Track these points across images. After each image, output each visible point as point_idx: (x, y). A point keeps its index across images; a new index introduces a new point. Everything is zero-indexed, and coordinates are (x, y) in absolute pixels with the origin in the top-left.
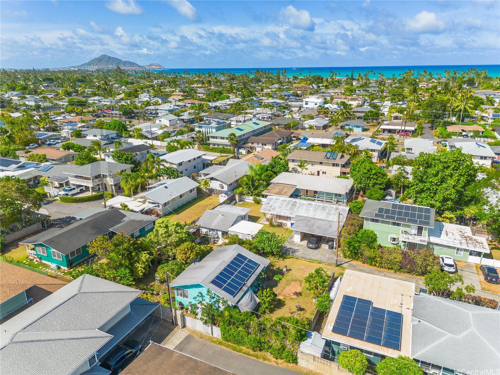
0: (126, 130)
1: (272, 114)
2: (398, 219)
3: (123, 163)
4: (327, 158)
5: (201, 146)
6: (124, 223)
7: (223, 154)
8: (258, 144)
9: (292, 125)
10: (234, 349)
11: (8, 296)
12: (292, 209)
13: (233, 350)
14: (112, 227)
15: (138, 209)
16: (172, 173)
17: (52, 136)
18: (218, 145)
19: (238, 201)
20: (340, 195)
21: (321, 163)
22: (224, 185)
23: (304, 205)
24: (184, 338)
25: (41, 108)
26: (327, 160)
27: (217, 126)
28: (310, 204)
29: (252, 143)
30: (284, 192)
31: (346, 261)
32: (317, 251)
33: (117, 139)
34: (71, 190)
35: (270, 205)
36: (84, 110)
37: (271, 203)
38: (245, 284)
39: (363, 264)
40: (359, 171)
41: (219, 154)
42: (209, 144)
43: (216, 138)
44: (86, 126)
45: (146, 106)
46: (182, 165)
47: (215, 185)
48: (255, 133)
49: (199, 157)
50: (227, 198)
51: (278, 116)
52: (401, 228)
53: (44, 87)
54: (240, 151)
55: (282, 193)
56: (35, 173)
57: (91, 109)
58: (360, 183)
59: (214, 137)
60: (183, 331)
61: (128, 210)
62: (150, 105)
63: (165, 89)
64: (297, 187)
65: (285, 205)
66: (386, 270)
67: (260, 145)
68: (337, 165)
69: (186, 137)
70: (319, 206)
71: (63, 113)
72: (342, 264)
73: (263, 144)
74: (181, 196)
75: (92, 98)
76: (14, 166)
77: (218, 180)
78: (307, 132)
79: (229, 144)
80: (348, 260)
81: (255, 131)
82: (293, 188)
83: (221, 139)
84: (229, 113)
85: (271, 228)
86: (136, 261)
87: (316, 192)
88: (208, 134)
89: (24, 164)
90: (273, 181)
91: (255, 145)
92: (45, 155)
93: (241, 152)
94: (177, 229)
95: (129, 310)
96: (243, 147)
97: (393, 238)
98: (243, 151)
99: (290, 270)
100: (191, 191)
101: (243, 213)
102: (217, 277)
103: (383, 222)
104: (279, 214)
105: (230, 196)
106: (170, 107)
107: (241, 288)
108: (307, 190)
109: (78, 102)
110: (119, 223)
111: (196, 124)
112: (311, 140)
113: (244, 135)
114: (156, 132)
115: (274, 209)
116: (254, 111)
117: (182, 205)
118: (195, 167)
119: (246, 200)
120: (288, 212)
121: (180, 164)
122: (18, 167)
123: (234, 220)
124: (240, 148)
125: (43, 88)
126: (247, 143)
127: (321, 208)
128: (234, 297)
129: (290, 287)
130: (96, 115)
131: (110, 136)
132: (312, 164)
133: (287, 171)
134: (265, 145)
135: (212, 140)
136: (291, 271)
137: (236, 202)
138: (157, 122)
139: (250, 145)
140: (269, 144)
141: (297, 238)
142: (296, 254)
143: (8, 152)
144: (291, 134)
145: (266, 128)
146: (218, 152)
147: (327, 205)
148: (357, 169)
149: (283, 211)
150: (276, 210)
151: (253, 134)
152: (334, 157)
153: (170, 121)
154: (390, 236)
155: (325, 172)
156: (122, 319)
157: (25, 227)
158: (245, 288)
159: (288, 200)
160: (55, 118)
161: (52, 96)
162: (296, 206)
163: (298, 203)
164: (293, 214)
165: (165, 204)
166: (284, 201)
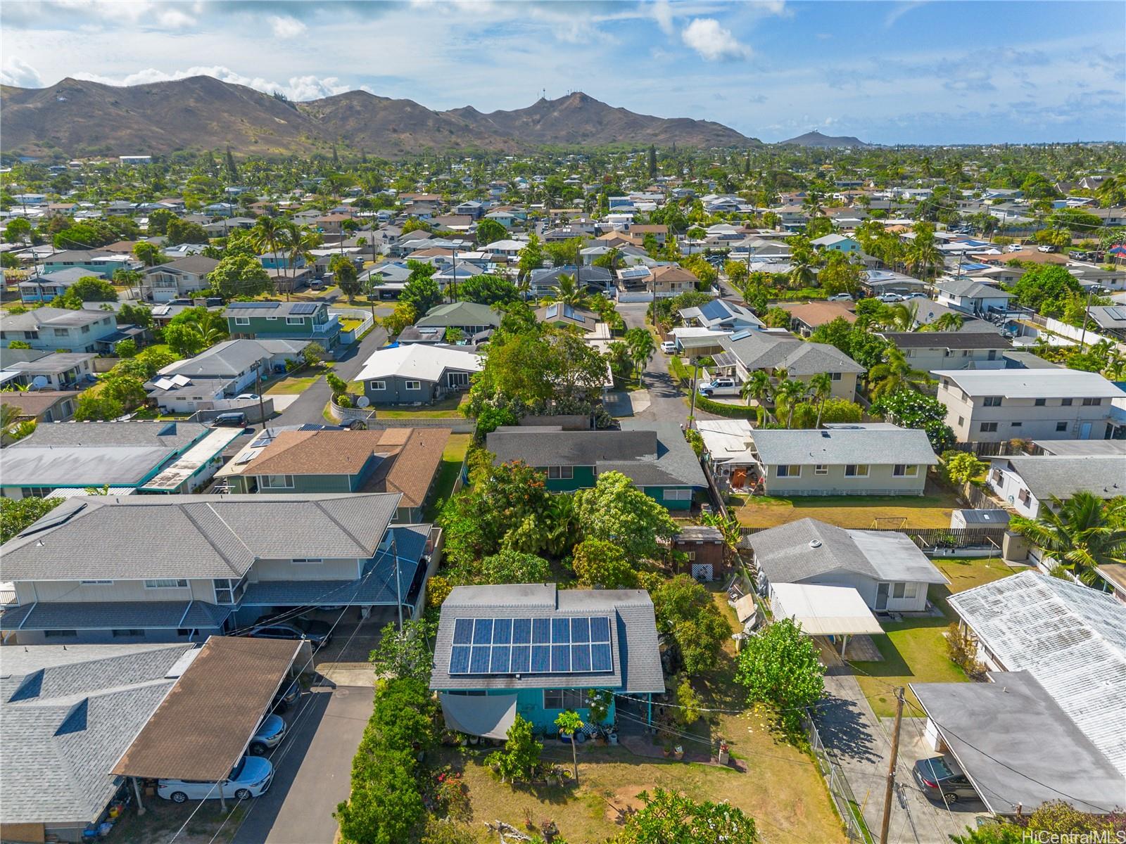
6: (637, 463)
14: (605, 459)
22: (1031, 495)
37: (1007, 594)
38: (512, 676)
50: (963, 525)
53: (1089, 182)
57: (1096, 241)
65: (1041, 622)
74: (851, 470)
89: (735, 320)
95: (356, 575)
99: (741, 770)
100: (899, 469)
101: (891, 575)
102: (484, 623)
105: (974, 526)
109: (1077, 219)
115: (991, 615)
117: (848, 496)
118: (1062, 426)
122: (721, 325)
125: (1086, 186)
136: (734, 773)
137: (1000, 556)
142: (850, 764)
156: (335, 581)
158: (500, 684)
159: (1070, 614)
160: (983, 250)
161: (1080, 204)
162: (1065, 647)
163: (1088, 641)
164: (1023, 662)
165: (782, 470)
166: (1058, 610)
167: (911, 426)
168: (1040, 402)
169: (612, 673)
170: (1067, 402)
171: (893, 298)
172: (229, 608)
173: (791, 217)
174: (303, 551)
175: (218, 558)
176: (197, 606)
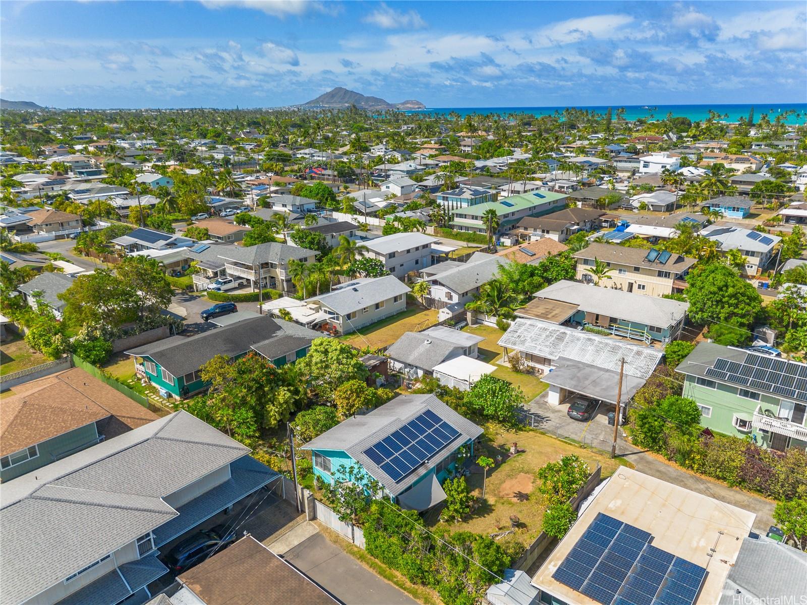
0: (334, 199)
1: (578, 182)
2: (753, 384)
3: (306, 248)
4: (649, 261)
5: (439, 229)
6: (276, 339)
7: (471, 245)
8: (535, 230)
9: (607, 200)
10: (382, 573)
11: (66, 428)
12: (554, 345)
13: (380, 573)
14: (255, 343)
15: (304, 320)
16: (373, 269)
17: (230, 203)
18: (467, 228)
19: (470, 323)
20: (659, 330)
21: (637, 269)
22: (453, 294)
23: (578, 339)
24: (308, 536)
25: (231, 164)
26: (648, 264)
27: (473, 197)
28: (590, 340)
29: (526, 229)
30: (553, 314)
31: (636, 451)
32: (585, 424)
33: (315, 212)
34: (225, 283)
35: (518, 334)
36: (286, 169)
37: (519, 331)
38: (424, 463)
39: (667, 462)
40: (701, 289)
41: (464, 244)
42: (452, 227)
43: (465, 216)
44: (280, 191)
45: (377, 164)
46: (394, 256)
47: (438, 293)
48: (535, 211)
49: (425, 246)
50: (450, 315)
51: (590, 185)
52: (759, 404)
53: (244, 133)
54: (502, 240)
55: (549, 316)
56: (185, 254)
57: (296, 167)
58: (702, 310)
59: (461, 216)
60: (310, 524)
61: (291, 319)
62: (383, 163)
63: (416, 139)
64: (579, 308)
65: (544, 336)
66: (712, 480)
67: (539, 232)
68: (667, 275)
69: (419, 214)
70: (607, 344)
71: (258, 171)
72: (623, 455)
73: (543, 231)
74: (377, 306)
75: (302, 151)
76: (162, 243)
77: (443, 285)
78: (636, 214)
79: (484, 227)
80: (639, 449)
81: (534, 207)
82: (572, 308)
83: (473, 218)
84: (504, 178)
85: (514, 375)
86: (270, 400)
87: (613, 320)
88: (453, 209)
89: (176, 240)
90: (540, 294)
91: (530, 232)
92: (207, 230)
93: (503, 243)
94: (341, 357)
95: (228, 476)
96: (507, 235)
97: (741, 421)
98: (507, 241)
99: (523, 451)
100: (396, 299)
101: (468, 344)
102: (378, 445)
103: (722, 387)
104: (530, 351)
105: (456, 313)
106: (411, 166)
107: (416, 469)
108: (598, 316)
109: (280, 155)
110: (267, 338)
111: (439, 194)
112: (633, 229)
113: (513, 213)
114: (376, 204)
115: (523, 342)
116: (548, 176)
117: (378, 321)
118: (417, 262)
119: (486, 323)
120: (547, 350)
121: (392, 255)
122: (167, 244)
123: (447, 353)
124: (503, 235)
125: (243, 136)
126: (518, 227)
127: (609, 348)
128: (397, 483)
129: (514, 481)
130: (300, 176)
131: (306, 207)
132: (620, 270)
133: (572, 278)
134: (548, 232)
135: (458, 221)
136: (524, 454)
137: (467, 325)
138: (383, 188)
139: (521, 230)
140: (555, 230)
141: (553, 398)
142: (545, 425)
143: (162, 222)
144: (600, 216)
145: (559, 204)
146: (464, 241)
147: (621, 344)
148: (699, 284)
149: (539, 347)
150: (527, 344)
151: (530, 213)
152: (663, 260)
153: (402, 187)
154: (736, 415)
155: (644, 287)
156: (214, 489)
157: (144, 331)
158: (422, 471)
159: (551, 329)
160: (243, 178)
161: (251, 147)
162: (563, 341)
163: (568, 336)
164: (556, 354)
165: (349, 316)
166: (545, 329)
167: (375, 276)
168: (408, 251)
169: (461, 434)
170: (417, 249)
171: (232, 213)
172: (151, 555)
173: (77, 164)
174: (195, 473)
175: (137, 513)
176: (126, 568)
